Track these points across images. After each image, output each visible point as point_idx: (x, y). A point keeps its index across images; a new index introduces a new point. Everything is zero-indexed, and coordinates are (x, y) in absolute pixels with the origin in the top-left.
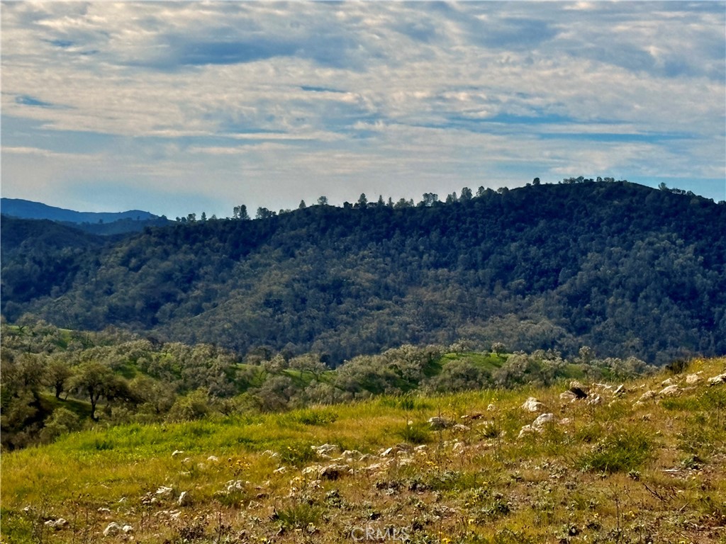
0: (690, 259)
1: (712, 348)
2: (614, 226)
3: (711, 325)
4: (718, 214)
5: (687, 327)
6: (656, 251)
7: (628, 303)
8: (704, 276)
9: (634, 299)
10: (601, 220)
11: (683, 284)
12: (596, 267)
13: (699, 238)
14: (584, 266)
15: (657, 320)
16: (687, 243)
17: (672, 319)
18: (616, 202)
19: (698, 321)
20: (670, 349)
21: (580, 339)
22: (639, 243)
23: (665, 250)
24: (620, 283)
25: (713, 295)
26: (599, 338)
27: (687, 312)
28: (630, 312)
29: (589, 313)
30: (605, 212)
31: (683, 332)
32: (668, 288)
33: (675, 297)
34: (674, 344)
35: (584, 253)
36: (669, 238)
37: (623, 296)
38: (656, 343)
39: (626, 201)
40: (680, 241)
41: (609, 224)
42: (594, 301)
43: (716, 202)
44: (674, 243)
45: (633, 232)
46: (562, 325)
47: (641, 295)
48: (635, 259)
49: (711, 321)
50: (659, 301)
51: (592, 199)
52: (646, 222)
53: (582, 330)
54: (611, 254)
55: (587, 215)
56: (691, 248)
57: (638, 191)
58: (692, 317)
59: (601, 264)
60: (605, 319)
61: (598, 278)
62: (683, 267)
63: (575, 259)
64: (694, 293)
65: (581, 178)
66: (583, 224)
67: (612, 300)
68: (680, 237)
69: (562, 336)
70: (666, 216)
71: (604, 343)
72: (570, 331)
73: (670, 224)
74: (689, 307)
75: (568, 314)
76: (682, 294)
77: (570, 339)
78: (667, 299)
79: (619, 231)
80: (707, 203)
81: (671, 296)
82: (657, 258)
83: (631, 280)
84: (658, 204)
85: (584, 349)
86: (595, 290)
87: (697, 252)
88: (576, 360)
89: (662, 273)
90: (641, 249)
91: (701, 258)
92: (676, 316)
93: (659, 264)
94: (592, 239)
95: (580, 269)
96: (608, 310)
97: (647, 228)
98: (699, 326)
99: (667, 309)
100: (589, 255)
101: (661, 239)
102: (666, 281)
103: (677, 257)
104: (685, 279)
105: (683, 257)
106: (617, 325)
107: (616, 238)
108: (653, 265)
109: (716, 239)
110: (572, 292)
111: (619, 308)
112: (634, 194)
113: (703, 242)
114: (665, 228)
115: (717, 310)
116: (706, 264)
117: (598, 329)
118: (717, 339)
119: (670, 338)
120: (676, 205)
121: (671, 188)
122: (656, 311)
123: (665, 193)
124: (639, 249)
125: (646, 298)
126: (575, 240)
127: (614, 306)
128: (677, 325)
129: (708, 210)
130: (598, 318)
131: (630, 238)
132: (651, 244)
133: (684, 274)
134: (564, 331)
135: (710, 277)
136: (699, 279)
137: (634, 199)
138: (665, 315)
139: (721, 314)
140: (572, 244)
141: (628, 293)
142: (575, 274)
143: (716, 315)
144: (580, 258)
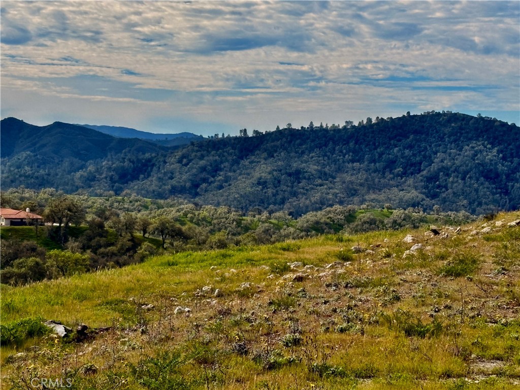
0: (495, 156)
1: (508, 205)
2: (452, 138)
3: (507, 193)
4: (511, 131)
5: (494, 194)
6: (476, 151)
7: (460, 181)
8: (503, 165)
9: (463, 179)
10: (445, 134)
11: (491, 170)
12: (442, 161)
13: (500, 144)
14: (436, 160)
15: (477, 190)
16: (493, 147)
17: (485, 189)
18: (453, 125)
19: (499, 190)
20: (484, 207)
21: (433, 201)
22: (466, 147)
23: (481, 151)
24: (456, 170)
25: (508, 176)
26: (444, 201)
27: (494, 186)
28: (461, 186)
29: (439, 187)
30: (447, 130)
31: (491, 197)
32: (482, 172)
33: (487, 178)
34: (486, 204)
35: (436, 153)
36: (483, 144)
37: (457, 177)
38: (476, 203)
39: (459, 124)
40: (489, 146)
41: (449, 137)
42: (441, 180)
43: (509, 124)
44: (486, 147)
45: (463, 141)
46: (423, 193)
47: (467, 176)
48: (464, 156)
49: (507, 190)
50: (478, 180)
51: (439, 123)
52: (470, 135)
53: (434, 196)
54: (450, 153)
55: (437, 132)
56: (495, 150)
57: (465, 118)
58: (496, 188)
59: (445, 159)
60: (447, 190)
61: (443, 167)
62: (491, 160)
63: (430, 157)
64: (498, 175)
65: (433, 111)
66: (435, 137)
67: (451, 179)
68: (489, 143)
69: (423, 200)
70: (482, 132)
71: (447, 203)
72: (427, 197)
73: (483, 137)
74: (494, 183)
75: (426, 187)
76: (490, 175)
77: (428, 201)
78: (482, 178)
79: (455, 141)
80: (504, 124)
81: (484, 177)
82: (476, 155)
83: (462, 168)
84: (476, 125)
85: (436, 207)
86: (441, 174)
87: (499, 152)
88: (432, 213)
89: (479, 164)
90: (467, 151)
91: (501, 155)
92: (488, 188)
93: (478, 159)
94: (440, 145)
95: (433, 162)
96: (449, 185)
97: (470, 139)
98: (500, 193)
99: (482, 184)
100: (438, 154)
101: (478, 145)
102: (481, 168)
103: (488, 155)
104: (491, 167)
105: (491, 155)
106: (454, 193)
107: (453, 145)
108: (474, 160)
109: (509, 145)
110: (429, 175)
111: (456, 184)
112: (463, 120)
113: (502, 146)
114: (481, 139)
115: (510, 184)
116: (504, 158)
117: (444, 195)
118: (511, 200)
119: (484, 200)
120: (487, 126)
121: (484, 116)
122: (476, 185)
123: (480, 119)
125: (470, 178)
126: (430, 146)
127: (453, 182)
128: (488, 193)
129: (505, 129)
130: (444, 189)
131: (461, 144)
132: (473, 147)
133: (491, 164)
134: (424, 197)
135: (506, 166)
136: (500, 167)
137: (463, 123)
138: (481, 187)
139: (513, 186)
140: (429, 148)
141: (460, 175)
142: (430, 165)
143: (510, 187)
144: (433, 156)
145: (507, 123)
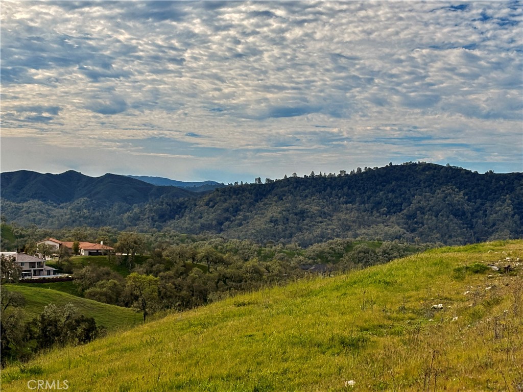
0: (462, 198)
2: (427, 184)
3: (472, 227)
4: (474, 177)
5: (461, 228)
6: (446, 194)
7: (434, 218)
8: (468, 205)
9: (436, 216)
10: (421, 181)
11: (459, 209)
12: (419, 202)
13: (465, 188)
14: (414, 202)
15: (447, 226)
16: (460, 190)
17: (454, 225)
18: (427, 173)
19: (466, 225)
21: (413, 235)
22: (438, 191)
23: (450, 194)
24: (430, 209)
25: (472, 214)
26: (421, 234)
27: (462, 222)
28: (435, 222)
29: (416, 223)
30: (422, 177)
31: (459, 231)
32: (452, 211)
33: (455, 215)
34: (454, 236)
35: (413, 196)
36: (452, 188)
37: (432, 215)
38: (447, 236)
39: (432, 172)
40: (456, 190)
41: (424, 183)
42: (418, 218)
43: (473, 172)
44: (454, 191)
45: (435, 186)
46: (405, 228)
48: (436, 198)
49: (472, 225)
50: (448, 217)
51: (416, 171)
52: (441, 181)
53: (413, 230)
54: (425, 196)
55: (414, 179)
56: (462, 193)
58: (463, 224)
59: (421, 201)
60: (423, 225)
61: (420, 207)
62: (458, 201)
63: (409, 199)
64: (464, 213)
65: (411, 162)
66: (412, 183)
67: (426, 217)
68: (456, 188)
69: (404, 233)
70: (450, 179)
71: (424, 236)
72: (408, 231)
73: (452, 182)
74: (461, 219)
75: (406, 223)
77: (409, 235)
78: (452, 216)
79: (429, 186)
80: (469, 172)
82: (447, 197)
83: (435, 207)
84: (446, 173)
85: (417, 239)
86: (419, 212)
87: (465, 194)
89: (448, 204)
90: (439, 194)
91: (466, 197)
92: (456, 224)
93: (448, 200)
94: (417, 190)
95: (412, 203)
96: (425, 221)
97: (441, 184)
98: (467, 228)
99: (452, 220)
100: (416, 196)
101: (447, 189)
102: (451, 208)
103: (456, 197)
104: (459, 207)
105: (459, 197)
106: (429, 228)
107: (427, 189)
108: (445, 201)
109: (473, 189)
110: (408, 214)
111: (429, 220)
112: (435, 169)
113: (467, 190)
114: (450, 184)
115: (474, 220)
116: (469, 200)
117: (421, 230)
118: (475, 233)
119: (453, 234)
120: (454, 174)
121: (452, 166)
122: (446, 222)
123: (449, 168)
124: (438, 194)
125: (441, 215)
126: (409, 190)
127: (428, 219)
128: (456, 228)
129: (469, 176)
130: (420, 225)
131: (434, 189)
132: (444, 191)
133: (459, 204)
134: (405, 231)
135: (471, 206)
136: (466, 207)
137: (435, 171)
138: (451, 223)
139: (477, 222)
140: (408, 192)
141: (434, 213)
142: (410, 205)
143: (474, 223)
144: (412, 198)
145: (471, 171)
